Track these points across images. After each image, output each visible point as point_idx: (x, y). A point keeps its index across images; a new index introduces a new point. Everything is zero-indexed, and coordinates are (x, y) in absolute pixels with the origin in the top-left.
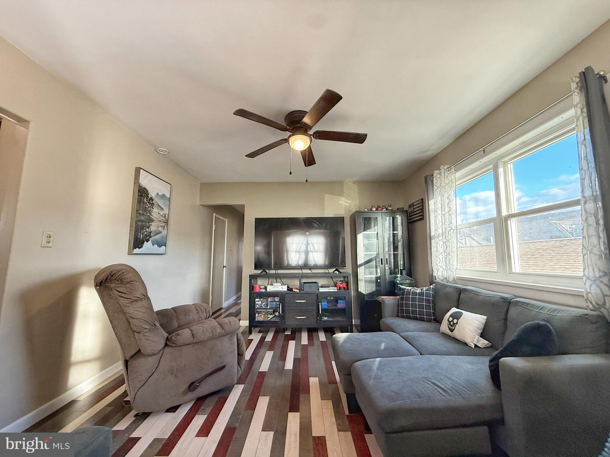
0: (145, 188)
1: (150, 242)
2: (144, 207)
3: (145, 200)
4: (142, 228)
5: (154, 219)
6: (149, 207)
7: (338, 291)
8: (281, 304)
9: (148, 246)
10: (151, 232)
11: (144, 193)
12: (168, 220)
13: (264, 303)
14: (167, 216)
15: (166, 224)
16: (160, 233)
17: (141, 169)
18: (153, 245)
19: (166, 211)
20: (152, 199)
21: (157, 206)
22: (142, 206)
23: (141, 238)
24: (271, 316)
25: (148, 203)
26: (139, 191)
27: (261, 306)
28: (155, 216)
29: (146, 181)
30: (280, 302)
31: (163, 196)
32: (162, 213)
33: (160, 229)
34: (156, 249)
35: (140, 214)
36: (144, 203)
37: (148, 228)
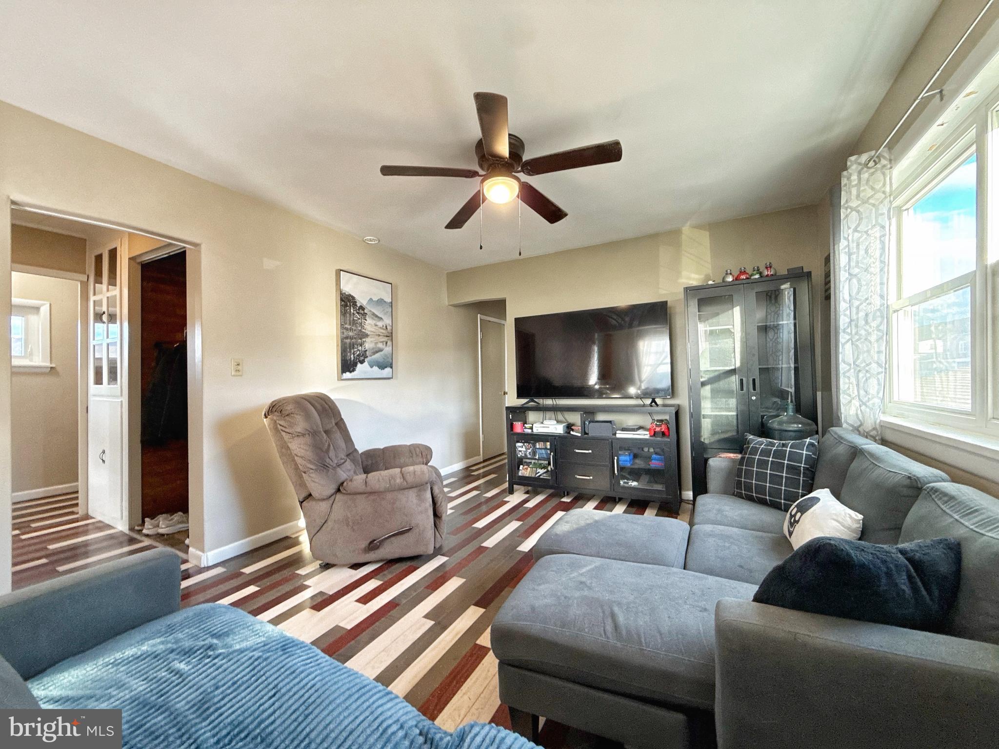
0: (350, 295)
1: (366, 364)
2: (352, 319)
3: (352, 311)
4: (352, 346)
5: (369, 333)
6: (359, 319)
7: (652, 438)
8: (552, 453)
9: (362, 369)
10: (366, 351)
11: (349, 301)
12: (392, 333)
13: (529, 451)
14: (389, 328)
15: (390, 338)
16: (381, 350)
17: (341, 270)
18: (372, 367)
19: (387, 321)
20: (362, 308)
21: (372, 316)
22: (348, 319)
23: (352, 359)
24: (541, 471)
25: (358, 313)
26: (342, 300)
27: (525, 455)
28: (369, 329)
29: (350, 286)
30: (551, 449)
31: (381, 302)
32: (380, 324)
33: (380, 345)
34: (376, 371)
35: (347, 329)
36: (350, 314)
37: (361, 345)
